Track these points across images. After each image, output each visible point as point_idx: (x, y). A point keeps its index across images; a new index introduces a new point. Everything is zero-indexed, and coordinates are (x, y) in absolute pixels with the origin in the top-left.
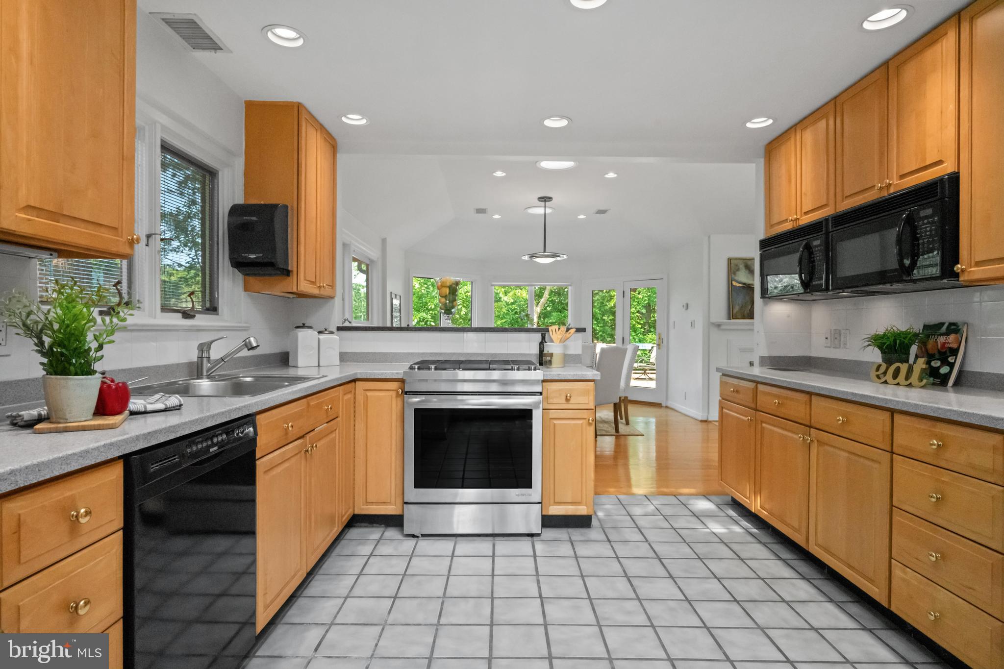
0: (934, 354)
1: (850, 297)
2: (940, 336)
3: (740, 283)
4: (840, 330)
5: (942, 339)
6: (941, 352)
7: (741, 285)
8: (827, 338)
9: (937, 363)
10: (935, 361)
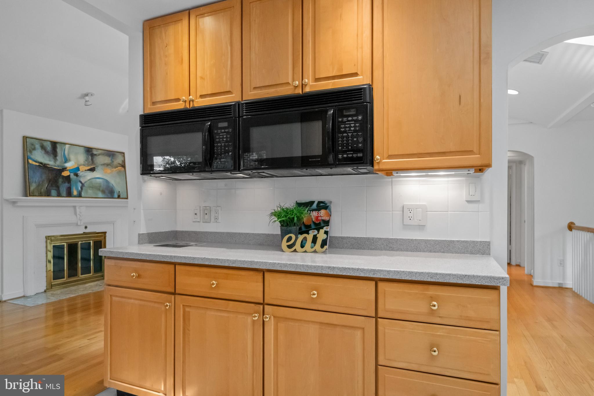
0: (310, 225)
1: (244, 178)
2: (313, 212)
3: (36, 162)
4: (210, 207)
5: (314, 214)
6: (316, 223)
7: (37, 164)
8: (196, 214)
9: (315, 232)
10: (312, 230)
